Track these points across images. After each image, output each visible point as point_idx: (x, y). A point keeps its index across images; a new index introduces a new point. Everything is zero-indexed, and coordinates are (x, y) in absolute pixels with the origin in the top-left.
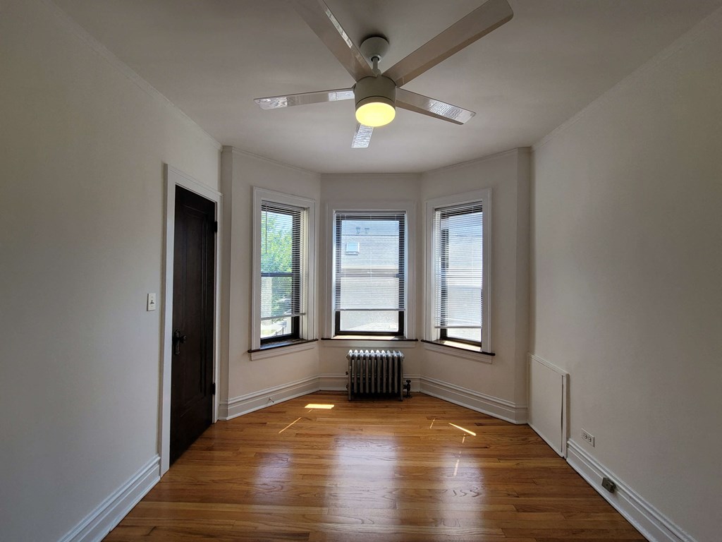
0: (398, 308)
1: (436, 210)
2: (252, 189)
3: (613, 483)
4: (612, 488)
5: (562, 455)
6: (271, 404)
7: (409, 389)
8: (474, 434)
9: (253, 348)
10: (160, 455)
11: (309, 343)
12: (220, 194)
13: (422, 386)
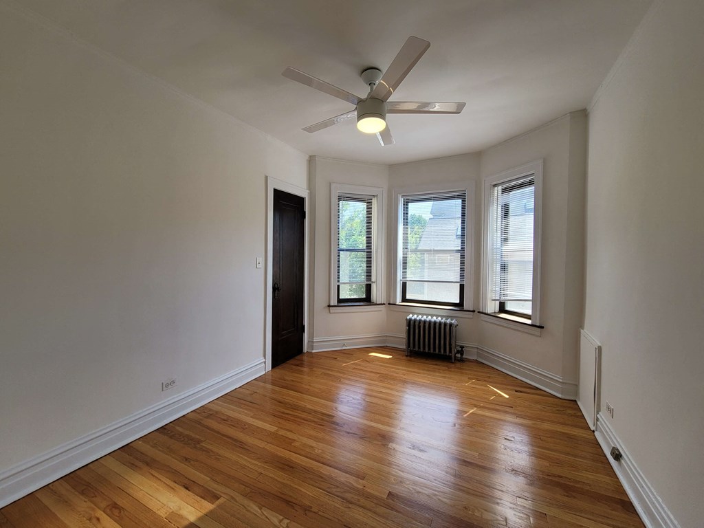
0: (459, 280)
1: (495, 186)
2: (330, 184)
3: (619, 452)
4: (618, 456)
5: (593, 428)
6: (344, 348)
7: (462, 354)
8: (507, 397)
9: (332, 304)
10: (265, 358)
11: (377, 306)
12: (308, 191)
13: (479, 354)
